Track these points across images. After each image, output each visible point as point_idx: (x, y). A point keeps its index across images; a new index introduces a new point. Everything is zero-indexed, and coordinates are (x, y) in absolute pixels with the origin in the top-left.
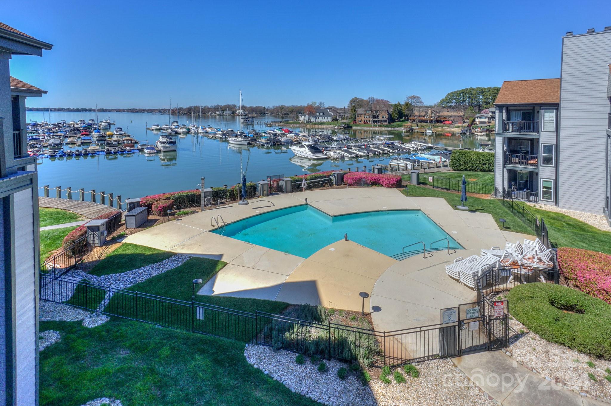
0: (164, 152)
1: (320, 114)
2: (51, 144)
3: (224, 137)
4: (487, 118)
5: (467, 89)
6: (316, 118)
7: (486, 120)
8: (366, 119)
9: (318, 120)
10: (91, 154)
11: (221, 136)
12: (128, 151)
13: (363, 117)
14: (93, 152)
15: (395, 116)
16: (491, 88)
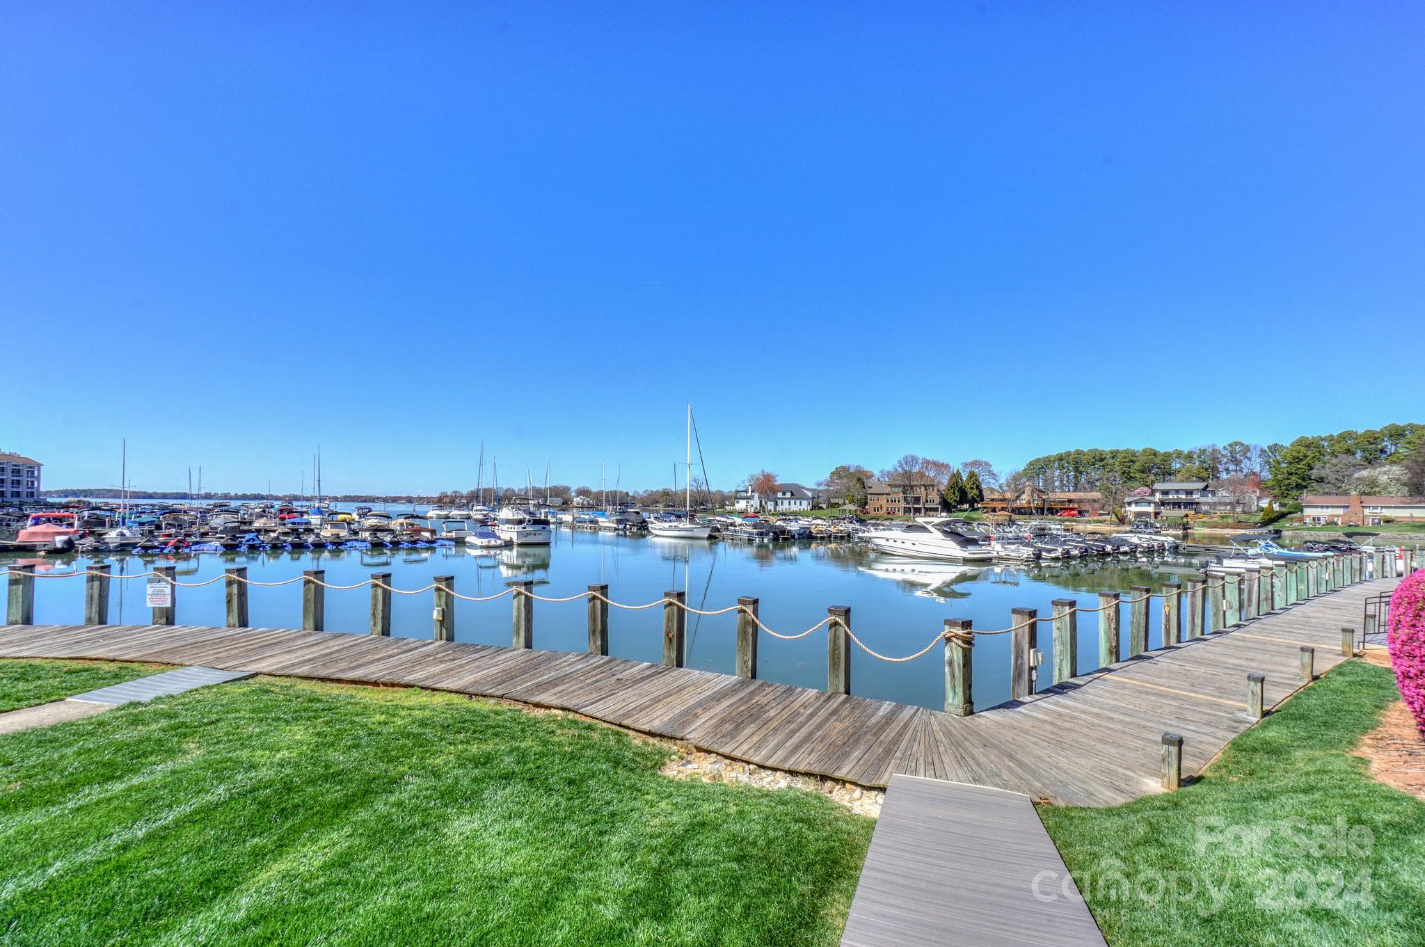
0: (521, 545)
1: (784, 494)
2: (216, 528)
3: (621, 526)
4: (1152, 505)
5: (1068, 454)
6: (776, 504)
7: (1151, 509)
8: (891, 506)
9: (780, 508)
10: (334, 544)
11: (616, 526)
12: (428, 542)
13: (885, 501)
14: (338, 540)
15: (952, 498)
16: (1118, 452)
